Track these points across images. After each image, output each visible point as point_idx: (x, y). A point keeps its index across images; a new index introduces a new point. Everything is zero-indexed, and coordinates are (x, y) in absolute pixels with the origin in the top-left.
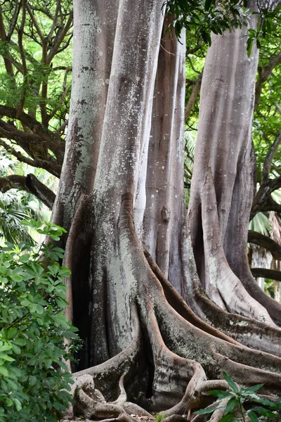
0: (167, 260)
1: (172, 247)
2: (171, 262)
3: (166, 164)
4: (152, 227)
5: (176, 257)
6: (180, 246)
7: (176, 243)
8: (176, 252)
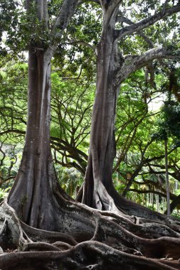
0: (40, 174)
1: (43, 167)
2: (42, 175)
3: (39, 126)
4: (31, 157)
5: (45, 173)
6: (47, 167)
7: (45, 165)
8: (45, 170)
